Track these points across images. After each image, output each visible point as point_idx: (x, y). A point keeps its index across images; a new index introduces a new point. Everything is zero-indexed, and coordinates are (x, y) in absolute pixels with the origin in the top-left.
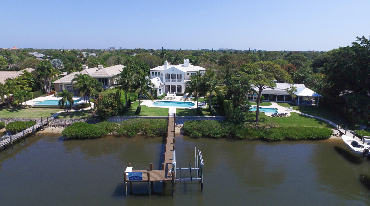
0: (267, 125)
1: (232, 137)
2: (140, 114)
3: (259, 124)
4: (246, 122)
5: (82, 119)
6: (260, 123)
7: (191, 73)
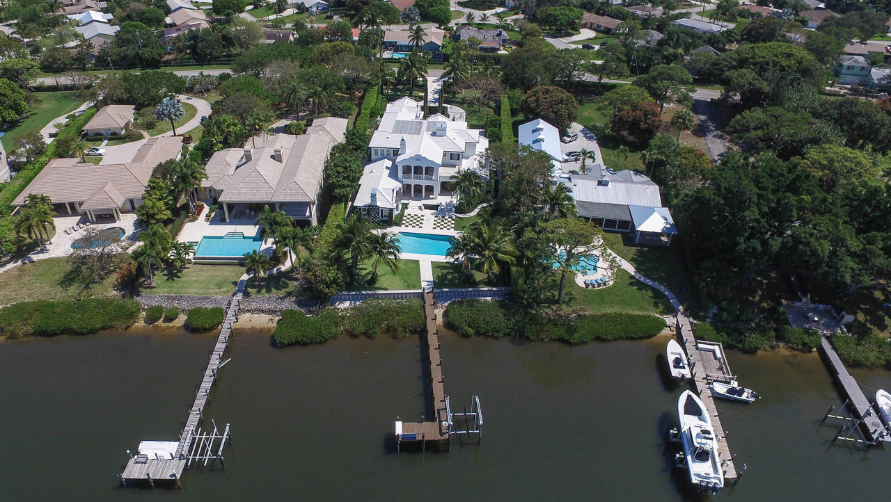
0: (573, 311)
1: (519, 336)
2: (376, 286)
3: (562, 309)
4: (542, 303)
5: (287, 296)
6: (564, 306)
7: (451, 154)
